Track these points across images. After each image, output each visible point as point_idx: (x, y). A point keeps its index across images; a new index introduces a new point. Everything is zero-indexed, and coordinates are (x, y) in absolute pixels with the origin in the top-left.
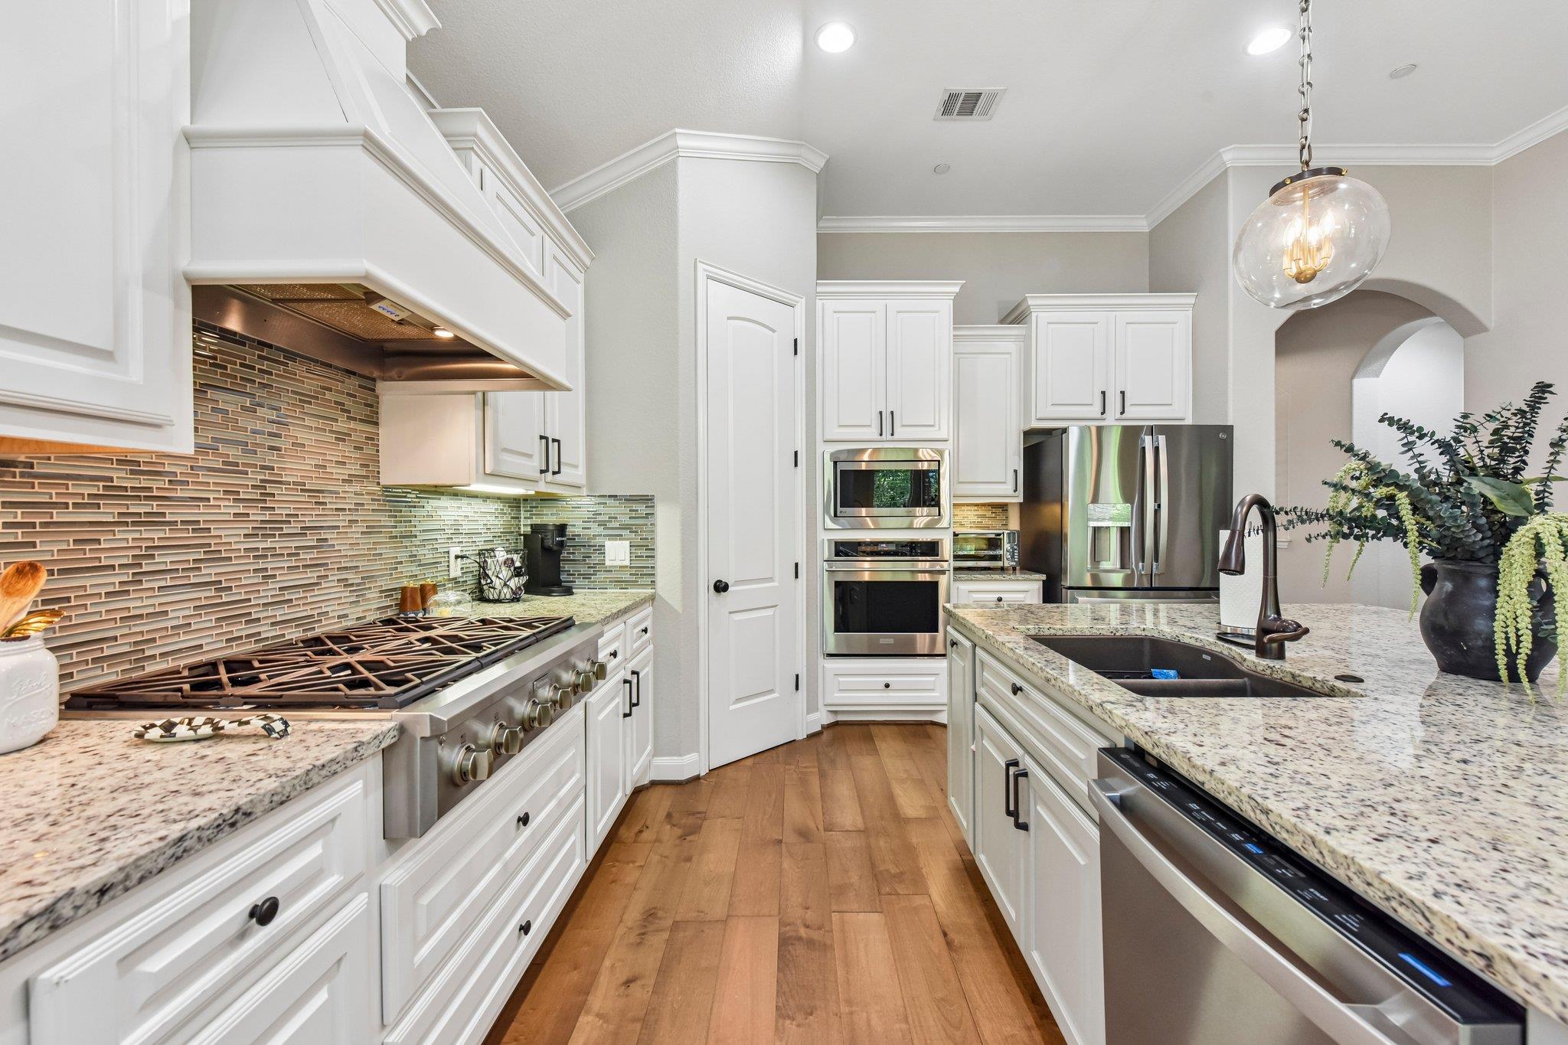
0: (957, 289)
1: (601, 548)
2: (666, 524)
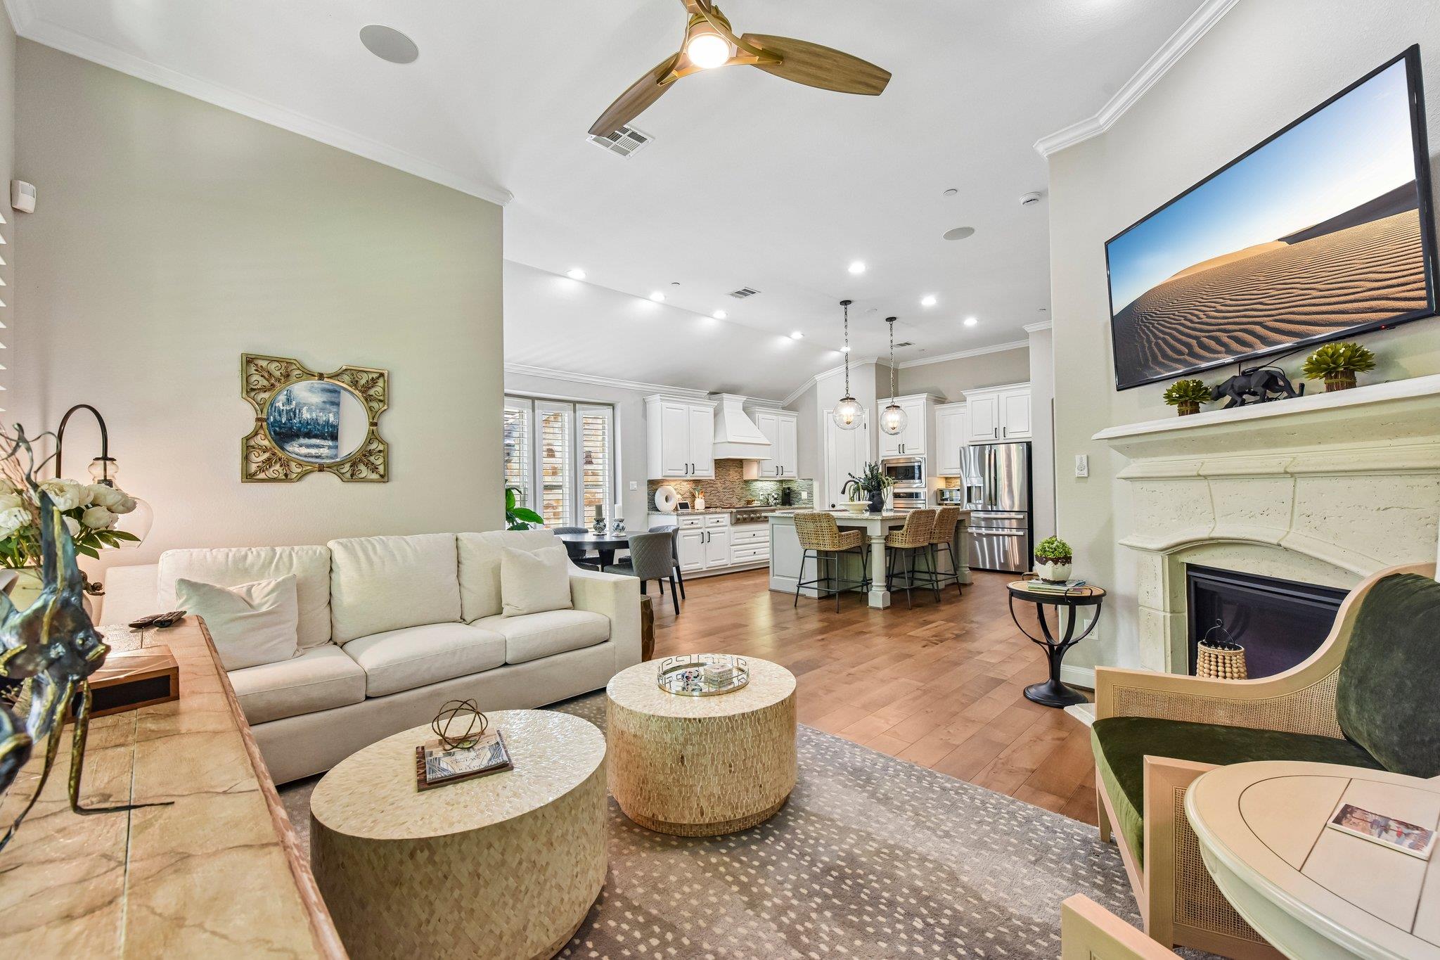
0: (926, 396)
1: (800, 494)
2: (816, 485)
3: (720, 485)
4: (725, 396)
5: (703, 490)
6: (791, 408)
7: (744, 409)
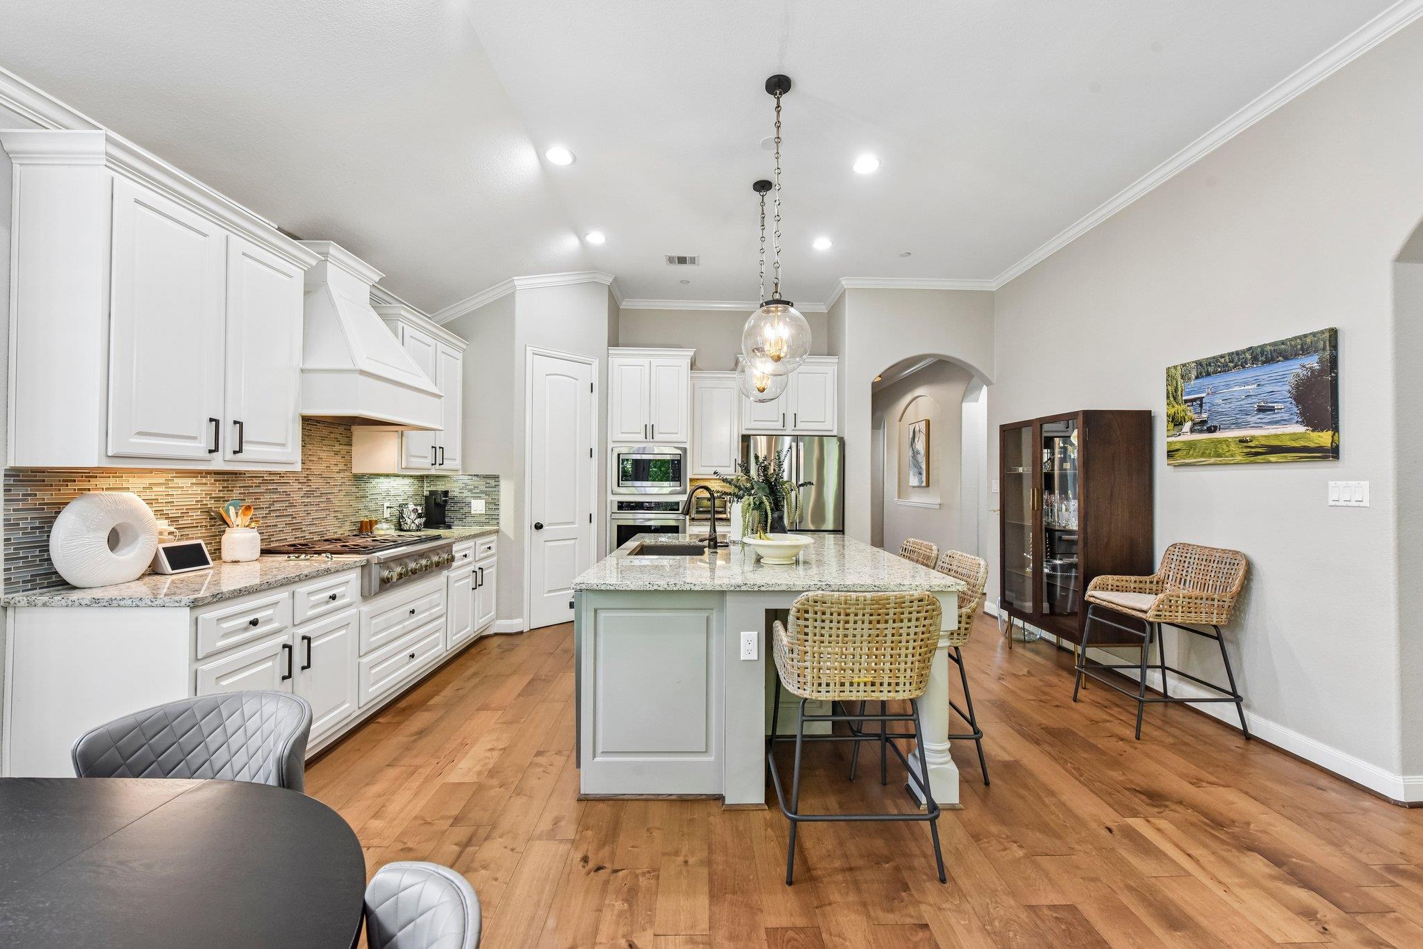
0: (692, 354)
1: (469, 504)
2: (506, 491)
3: (296, 486)
4: (334, 250)
5: (248, 502)
6: (456, 328)
7: (376, 302)
